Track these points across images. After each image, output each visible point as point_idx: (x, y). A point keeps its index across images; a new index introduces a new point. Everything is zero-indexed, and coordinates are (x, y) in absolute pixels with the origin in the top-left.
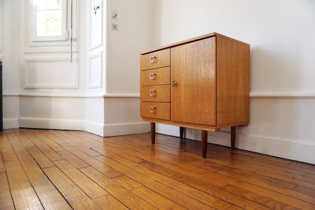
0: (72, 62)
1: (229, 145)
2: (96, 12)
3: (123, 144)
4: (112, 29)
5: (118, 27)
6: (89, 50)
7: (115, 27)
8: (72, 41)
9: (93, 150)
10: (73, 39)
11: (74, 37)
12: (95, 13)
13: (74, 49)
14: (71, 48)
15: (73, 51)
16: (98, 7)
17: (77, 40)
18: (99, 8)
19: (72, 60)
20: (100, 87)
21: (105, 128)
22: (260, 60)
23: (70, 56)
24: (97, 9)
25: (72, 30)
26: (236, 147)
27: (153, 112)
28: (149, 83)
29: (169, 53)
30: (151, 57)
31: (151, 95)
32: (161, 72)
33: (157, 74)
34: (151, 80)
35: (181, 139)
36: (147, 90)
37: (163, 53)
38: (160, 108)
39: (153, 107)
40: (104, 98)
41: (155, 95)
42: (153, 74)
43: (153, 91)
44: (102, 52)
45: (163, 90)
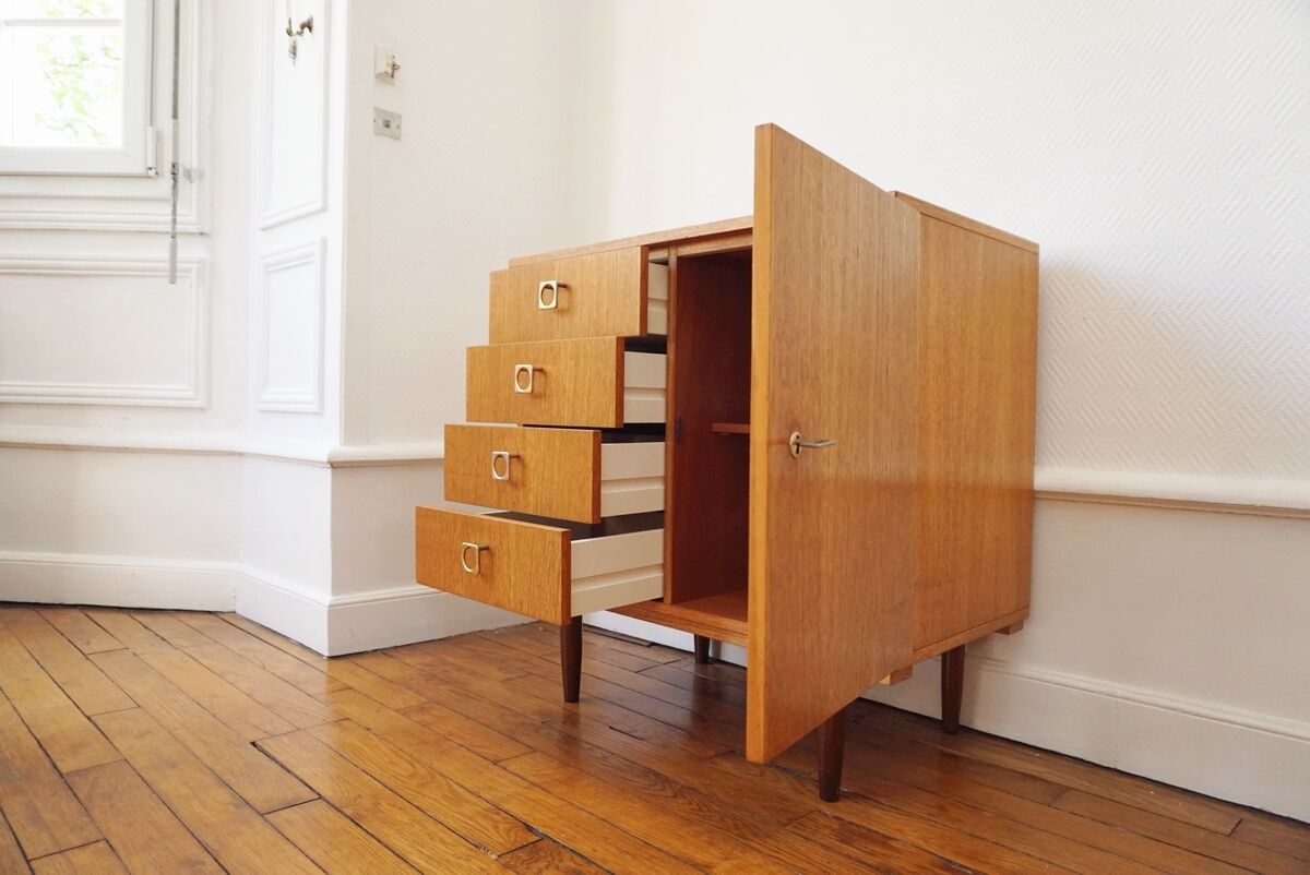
0: (178, 280)
1: (934, 710)
2: (295, 48)
3: (421, 709)
4: (375, 133)
5: (402, 127)
6: (264, 229)
7: (387, 124)
8: (175, 180)
9: (268, 755)
10: (185, 170)
11: (189, 159)
12: (294, 51)
13: (188, 218)
14: (170, 212)
15: (179, 228)
16: (308, 25)
17: (201, 176)
18: (310, 29)
19: (178, 274)
20: (316, 414)
21: (335, 612)
22: (1085, 319)
23: (166, 255)
24: (300, 33)
25: (176, 126)
26: (963, 721)
27: (475, 569)
28: (512, 410)
29: (634, 268)
30: (542, 286)
31: (496, 476)
32: (572, 363)
33: (549, 369)
34: (521, 400)
35: (699, 663)
36: (478, 444)
37: (606, 266)
38: (514, 552)
39: (476, 547)
40: (330, 466)
41: (521, 481)
42: (529, 368)
43: (507, 459)
44: (324, 242)
45: (557, 458)
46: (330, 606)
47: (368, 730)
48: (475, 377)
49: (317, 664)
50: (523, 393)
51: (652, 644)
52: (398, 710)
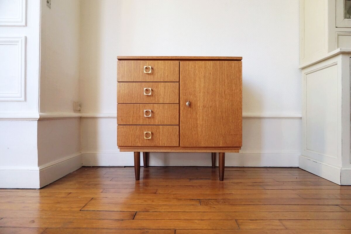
5: (51, 4)
7: (48, 2)
27: (150, 138)
28: (139, 100)
29: (177, 66)
30: (145, 67)
31: (145, 116)
32: (163, 88)
33: (154, 89)
34: (142, 97)
35: (146, 168)
36: (134, 109)
37: (167, 64)
38: (161, 132)
39: (150, 132)
40: (38, 120)
41: (152, 117)
42: (150, 89)
43: (151, 111)
44: (26, 38)
45: (166, 111)
46: (40, 170)
47: (106, 198)
48: (121, 91)
49: (39, 191)
50: (146, 95)
51: (125, 167)
52: (101, 193)
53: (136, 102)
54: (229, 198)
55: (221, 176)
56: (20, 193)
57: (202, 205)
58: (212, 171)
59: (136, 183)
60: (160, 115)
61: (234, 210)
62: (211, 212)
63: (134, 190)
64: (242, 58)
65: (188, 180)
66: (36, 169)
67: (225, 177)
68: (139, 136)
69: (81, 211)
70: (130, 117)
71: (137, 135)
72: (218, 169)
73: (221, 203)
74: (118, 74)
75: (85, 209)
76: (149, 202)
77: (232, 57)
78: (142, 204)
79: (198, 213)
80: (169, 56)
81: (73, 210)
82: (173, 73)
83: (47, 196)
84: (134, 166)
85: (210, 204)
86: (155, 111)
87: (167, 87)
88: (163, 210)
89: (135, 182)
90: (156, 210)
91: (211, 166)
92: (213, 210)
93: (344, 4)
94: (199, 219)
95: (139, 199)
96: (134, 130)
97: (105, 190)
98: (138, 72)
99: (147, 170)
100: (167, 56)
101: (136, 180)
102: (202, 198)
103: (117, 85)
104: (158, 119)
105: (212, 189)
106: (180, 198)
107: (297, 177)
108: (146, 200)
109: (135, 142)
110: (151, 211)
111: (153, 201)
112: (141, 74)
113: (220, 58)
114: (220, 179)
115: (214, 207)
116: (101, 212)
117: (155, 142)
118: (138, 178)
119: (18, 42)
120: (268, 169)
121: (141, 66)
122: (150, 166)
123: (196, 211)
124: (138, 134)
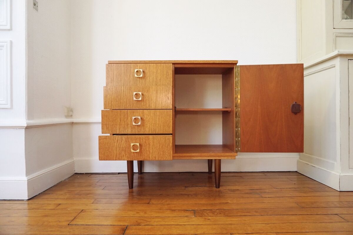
4: (33, 7)
5: (38, 7)
7: (35, 5)
27: (138, 151)
28: (128, 105)
29: (170, 69)
30: (136, 70)
31: (134, 124)
32: (155, 92)
33: (145, 94)
34: (132, 102)
35: (140, 174)
36: (121, 115)
37: (159, 67)
38: (151, 144)
39: (138, 144)
40: (25, 128)
41: (142, 125)
42: (140, 93)
43: (140, 119)
44: (11, 42)
45: (158, 117)
46: (28, 180)
47: (97, 209)
48: (108, 96)
49: (27, 202)
50: (136, 100)
51: (119, 173)
52: (92, 203)
53: (124, 108)
54: (225, 208)
55: (217, 184)
56: (7, 204)
57: (196, 216)
58: (209, 177)
59: (129, 192)
60: (151, 123)
61: (230, 222)
62: (205, 225)
63: (126, 200)
64: (237, 61)
65: (183, 188)
66: (24, 179)
67: (221, 184)
68: (125, 148)
69: (69, 226)
70: (117, 125)
71: (122, 147)
72: (213, 174)
73: (216, 214)
74: (106, 78)
75: (74, 223)
76: (142, 214)
77: (227, 61)
78: (133, 216)
79: (192, 226)
80: (162, 61)
81: (60, 224)
82: (166, 76)
83: (35, 209)
84: (127, 172)
85: (205, 215)
86: (145, 119)
87: (159, 91)
88: (156, 224)
89: (128, 190)
90: (148, 223)
91: (208, 171)
92: (208, 222)
93: (342, 4)
94: (192, 234)
95: (131, 211)
96: (119, 141)
97: (97, 200)
98: (129, 76)
99: (141, 177)
100: (160, 61)
101: (129, 188)
102: (196, 209)
103: (104, 90)
104: (148, 127)
105: (208, 198)
106: (174, 209)
107: (295, 182)
108: (138, 211)
109: (120, 155)
110: (143, 224)
111: (145, 213)
112: (132, 77)
113: (215, 62)
114: (216, 186)
115: (209, 219)
116: (90, 226)
117: (144, 155)
118: (131, 186)
119: (3, 46)
120: (266, 174)
121: (132, 69)
122: (144, 172)
123: (190, 223)
124: (124, 147)
